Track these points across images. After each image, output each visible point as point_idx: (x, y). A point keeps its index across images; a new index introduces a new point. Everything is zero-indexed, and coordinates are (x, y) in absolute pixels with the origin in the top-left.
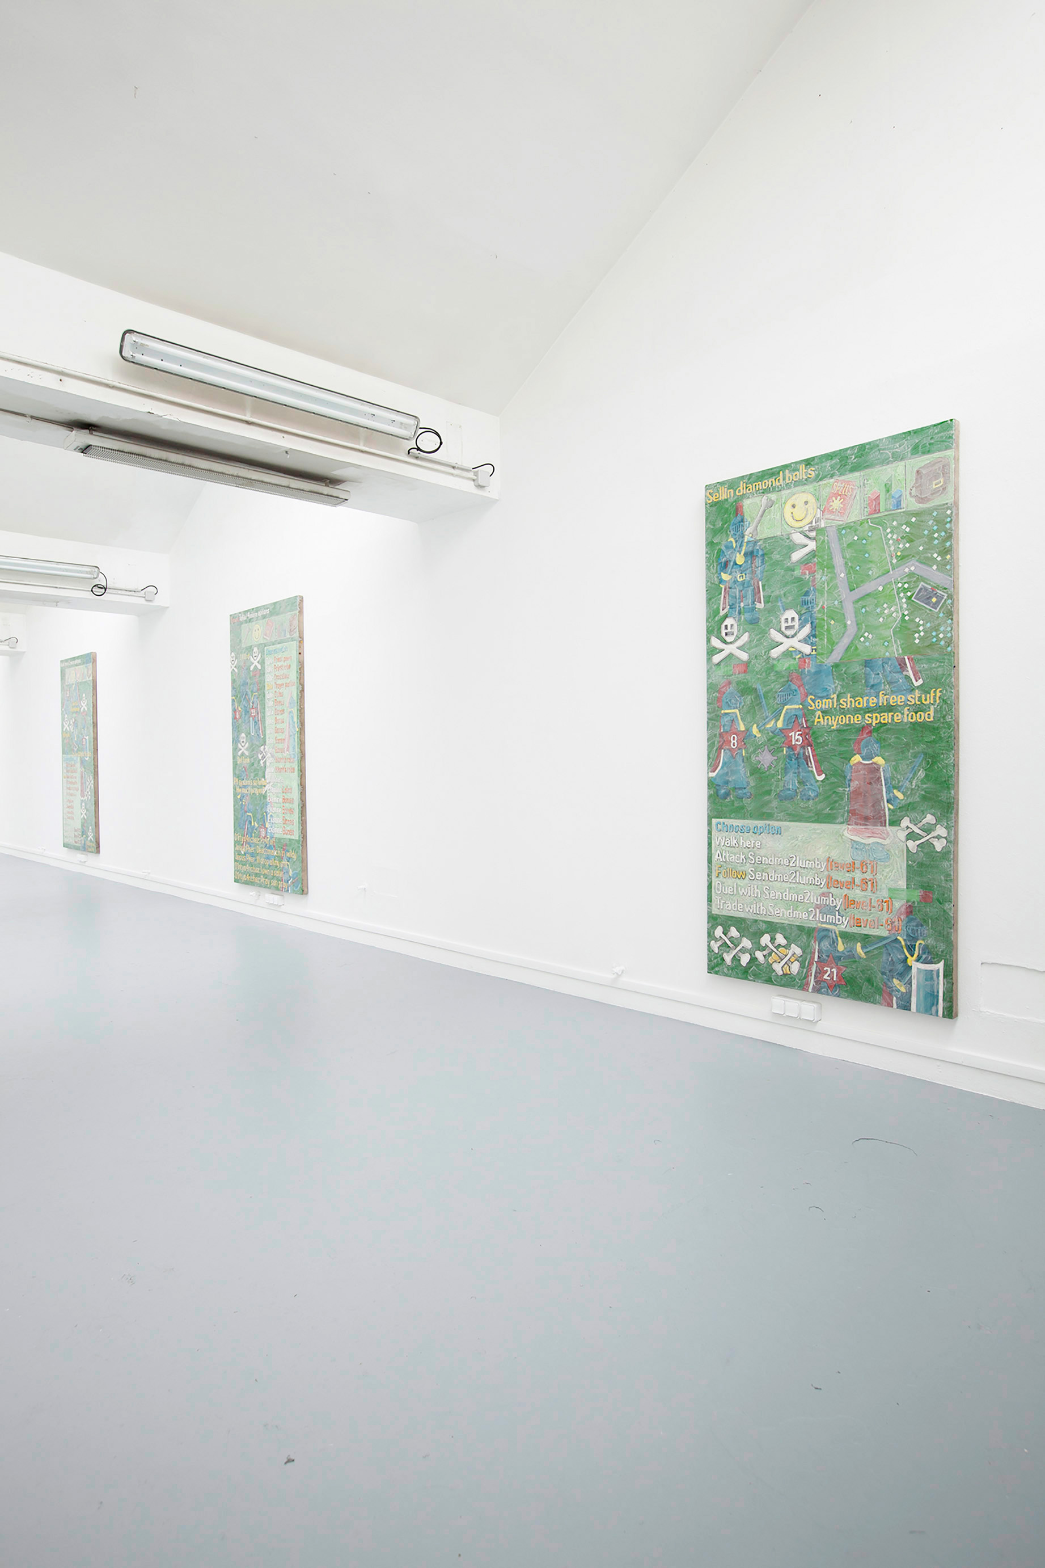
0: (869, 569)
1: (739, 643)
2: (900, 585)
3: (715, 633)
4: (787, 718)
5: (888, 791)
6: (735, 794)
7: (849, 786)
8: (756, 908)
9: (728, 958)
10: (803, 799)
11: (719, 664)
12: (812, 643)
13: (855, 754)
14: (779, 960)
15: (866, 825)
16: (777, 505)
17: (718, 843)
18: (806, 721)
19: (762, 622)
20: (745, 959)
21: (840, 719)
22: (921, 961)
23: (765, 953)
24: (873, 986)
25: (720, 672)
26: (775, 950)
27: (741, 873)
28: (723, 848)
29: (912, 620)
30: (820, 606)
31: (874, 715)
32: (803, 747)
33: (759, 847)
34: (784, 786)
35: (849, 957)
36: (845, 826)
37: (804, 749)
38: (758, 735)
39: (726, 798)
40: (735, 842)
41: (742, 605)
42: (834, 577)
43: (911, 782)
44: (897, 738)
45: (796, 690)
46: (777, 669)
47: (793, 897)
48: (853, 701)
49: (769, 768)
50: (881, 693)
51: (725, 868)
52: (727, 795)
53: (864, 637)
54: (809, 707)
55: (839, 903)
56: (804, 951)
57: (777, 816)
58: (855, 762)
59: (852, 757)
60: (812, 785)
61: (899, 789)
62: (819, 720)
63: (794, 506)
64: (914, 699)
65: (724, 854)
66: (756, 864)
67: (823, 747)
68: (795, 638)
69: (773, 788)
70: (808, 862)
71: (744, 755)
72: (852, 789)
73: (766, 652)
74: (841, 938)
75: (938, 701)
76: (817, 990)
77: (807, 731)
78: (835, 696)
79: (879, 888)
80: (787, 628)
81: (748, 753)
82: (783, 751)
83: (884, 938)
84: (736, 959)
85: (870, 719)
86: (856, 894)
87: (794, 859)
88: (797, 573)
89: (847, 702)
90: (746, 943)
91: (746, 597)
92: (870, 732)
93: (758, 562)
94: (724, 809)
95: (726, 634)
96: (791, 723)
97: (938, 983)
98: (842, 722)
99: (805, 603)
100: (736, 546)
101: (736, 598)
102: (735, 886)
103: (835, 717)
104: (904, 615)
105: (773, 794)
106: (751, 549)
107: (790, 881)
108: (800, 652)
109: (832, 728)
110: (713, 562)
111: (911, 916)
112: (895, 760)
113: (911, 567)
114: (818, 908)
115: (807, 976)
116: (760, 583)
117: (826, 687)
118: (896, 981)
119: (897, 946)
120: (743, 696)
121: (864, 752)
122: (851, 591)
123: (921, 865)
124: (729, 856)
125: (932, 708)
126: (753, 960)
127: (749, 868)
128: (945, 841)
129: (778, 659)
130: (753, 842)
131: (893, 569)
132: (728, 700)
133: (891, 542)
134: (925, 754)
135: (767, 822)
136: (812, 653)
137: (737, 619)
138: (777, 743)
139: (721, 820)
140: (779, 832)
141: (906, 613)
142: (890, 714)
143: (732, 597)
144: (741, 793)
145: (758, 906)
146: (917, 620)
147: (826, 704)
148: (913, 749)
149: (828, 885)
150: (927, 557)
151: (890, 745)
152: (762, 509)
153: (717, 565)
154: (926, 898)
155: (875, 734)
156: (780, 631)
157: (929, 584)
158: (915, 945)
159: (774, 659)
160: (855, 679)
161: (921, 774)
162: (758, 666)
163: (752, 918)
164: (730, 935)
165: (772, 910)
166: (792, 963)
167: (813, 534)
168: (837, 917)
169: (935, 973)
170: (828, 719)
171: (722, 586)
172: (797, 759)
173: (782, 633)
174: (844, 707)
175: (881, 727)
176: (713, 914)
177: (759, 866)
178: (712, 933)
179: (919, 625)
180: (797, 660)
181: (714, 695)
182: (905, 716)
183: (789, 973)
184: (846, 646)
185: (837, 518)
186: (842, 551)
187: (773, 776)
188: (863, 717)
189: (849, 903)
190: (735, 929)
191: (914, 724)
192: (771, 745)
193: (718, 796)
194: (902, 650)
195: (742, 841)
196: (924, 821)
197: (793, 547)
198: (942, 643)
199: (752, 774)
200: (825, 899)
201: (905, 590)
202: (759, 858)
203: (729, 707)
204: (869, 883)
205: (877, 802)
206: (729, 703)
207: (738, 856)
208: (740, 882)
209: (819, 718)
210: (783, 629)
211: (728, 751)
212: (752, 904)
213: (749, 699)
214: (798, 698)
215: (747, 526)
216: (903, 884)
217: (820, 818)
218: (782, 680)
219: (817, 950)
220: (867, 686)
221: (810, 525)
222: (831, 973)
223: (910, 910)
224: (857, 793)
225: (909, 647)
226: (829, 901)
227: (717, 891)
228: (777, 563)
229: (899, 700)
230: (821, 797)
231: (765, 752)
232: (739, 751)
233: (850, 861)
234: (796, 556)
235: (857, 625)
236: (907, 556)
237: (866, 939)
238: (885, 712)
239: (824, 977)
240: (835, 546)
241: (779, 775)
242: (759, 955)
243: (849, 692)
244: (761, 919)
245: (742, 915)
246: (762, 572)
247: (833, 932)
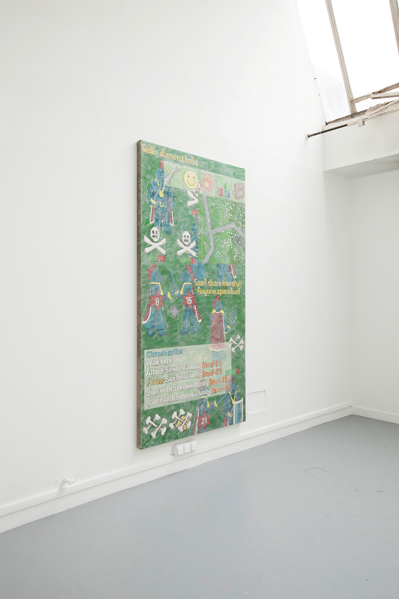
0: (219, 221)
1: (161, 243)
2: (229, 232)
3: (147, 234)
4: (185, 289)
5: (226, 326)
6: (158, 333)
7: (211, 325)
8: (170, 398)
9: (154, 435)
10: (192, 333)
11: (149, 254)
12: (196, 251)
13: (214, 309)
14: (182, 424)
15: (218, 343)
16: (181, 172)
17: (148, 365)
18: (194, 292)
19: (173, 234)
20: (163, 431)
21: (208, 291)
22: (236, 400)
23: (174, 423)
24: (220, 419)
25: (150, 258)
26: (179, 419)
27: (162, 380)
28: (151, 367)
29: (233, 249)
30: (200, 233)
31: (221, 290)
32: (192, 305)
33: (171, 363)
34: (184, 327)
35: (212, 409)
36: (210, 345)
37: (193, 306)
38: (171, 298)
39: (153, 336)
40: (158, 362)
41: (162, 221)
42: (205, 220)
43: (233, 321)
44: (228, 301)
45: (189, 275)
46: (180, 262)
47: (188, 387)
48: (213, 283)
49: (176, 317)
50: (223, 280)
51: (152, 379)
52: (153, 334)
53: (217, 253)
54: (195, 284)
55: (207, 384)
56: (193, 414)
57: (180, 344)
58: (214, 313)
59: (212, 310)
60: (196, 325)
61: (228, 324)
62: (199, 291)
63: (188, 176)
64: (234, 284)
65: (152, 371)
66: (170, 373)
67: (201, 305)
68: (189, 247)
69: (178, 328)
70: (194, 366)
71: (163, 310)
72: (212, 326)
73: (175, 252)
74: (208, 401)
75: (241, 286)
76: (199, 432)
77: (194, 297)
78: (206, 280)
79: (222, 372)
80: (185, 240)
81: (165, 309)
82: (183, 307)
83: (224, 395)
84: (159, 433)
85: (219, 292)
86: (214, 377)
87: (188, 366)
88: (190, 212)
89: (211, 283)
90: (165, 421)
91: (164, 217)
92: (219, 298)
93: (171, 199)
94: (151, 343)
95: (153, 236)
96: (187, 292)
97: (241, 408)
98: (209, 293)
99: (193, 229)
100: (159, 186)
101: (159, 216)
102: (158, 389)
103: (206, 290)
104: (230, 246)
105: (178, 332)
106: (167, 190)
107: (187, 378)
108: (191, 255)
109: (205, 295)
110: (146, 189)
111: (233, 382)
112: (228, 312)
113: (233, 226)
114: (199, 389)
115: (194, 427)
116: (172, 211)
117: (202, 275)
118: (228, 413)
119: (229, 397)
120: (162, 275)
121: (217, 308)
122: (212, 229)
123: (236, 358)
124: (155, 371)
125: (239, 288)
126: (168, 429)
127: (166, 376)
128: (243, 346)
129: (181, 256)
130: (168, 360)
131: (227, 224)
132: (154, 276)
133: (226, 212)
134: (237, 309)
135: (175, 348)
136: (196, 256)
137: (159, 229)
138: (180, 303)
139: (150, 350)
140: (181, 352)
141: (231, 245)
142: (226, 290)
143: (157, 215)
144: (162, 333)
145: (171, 397)
146: (235, 249)
147: (202, 283)
148: (233, 307)
149: (203, 376)
150: (238, 223)
151: (226, 305)
152: (173, 171)
153: (148, 193)
154: (238, 372)
155: (221, 299)
156: (182, 241)
157: (238, 235)
158: (234, 394)
159: (179, 256)
160: (213, 273)
161: (236, 317)
162: (170, 258)
163: (168, 405)
164: (155, 419)
165: (178, 397)
166: (188, 422)
167: (197, 195)
168: (207, 391)
169: (240, 404)
170: (203, 291)
171: (151, 206)
172: (190, 311)
173: (183, 243)
174: (209, 286)
175: (223, 296)
176: (145, 411)
177: (171, 374)
178: (144, 423)
179: (235, 252)
180: (190, 258)
181: (146, 272)
182: (231, 291)
183: (186, 429)
184: (210, 256)
185: (207, 192)
186: (209, 208)
187: (178, 321)
188: (217, 291)
189: (212, 382)
190: (158, 415)
191: (234, 295)
192: (177, 304)
193: (148, 335)
194: (230, 262)
195: (162, 361)
196: (237, 338)
197: (187, 199)
198: (242, 261)
199: (167, 321)
200: (202, 383)
201: (231, 235)
202: (171, 369)
203: (155, 281)
204: (219, 370)
205: (222, 331)
206: (155, 278)
207: (160, 370)
208: (161, 386)
209: (199, 290)
210: (183, 241)
211: (154, 308)
212: (167, 397)
213: (166, 277)
214: (190, 279)
215: (166, 176)
216: (230, 367)
217: (200, 342)
218: (183, 268)
219: (198, 411)
220: (218, 277)
221: (196, 190)
222: (205, 420)
223: (233, 379)
224: (214, 328)
225: (232, 260)
226: (204, 384)
227: (147, 395)
228: (180, 204)
229: (229, 284)
230: (200, 331)
231: (174, 308)
232: (160, 307)
233: (211, 361)
234: (190, 203)
235: (214, 246)
236: (232, 220)
237: (218, 398)
238: (224, 289)
239: (202, 424)
240: (206, 205)
241: (181, 321)
242: (171, 425)
243: (212, 278)
244: (172, 404)
245: (162, 405)
246: (173, 206)
247: (205, 399)
